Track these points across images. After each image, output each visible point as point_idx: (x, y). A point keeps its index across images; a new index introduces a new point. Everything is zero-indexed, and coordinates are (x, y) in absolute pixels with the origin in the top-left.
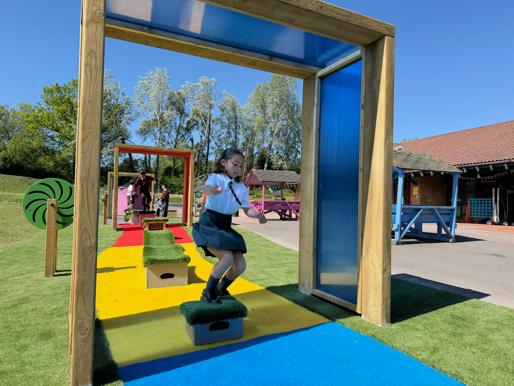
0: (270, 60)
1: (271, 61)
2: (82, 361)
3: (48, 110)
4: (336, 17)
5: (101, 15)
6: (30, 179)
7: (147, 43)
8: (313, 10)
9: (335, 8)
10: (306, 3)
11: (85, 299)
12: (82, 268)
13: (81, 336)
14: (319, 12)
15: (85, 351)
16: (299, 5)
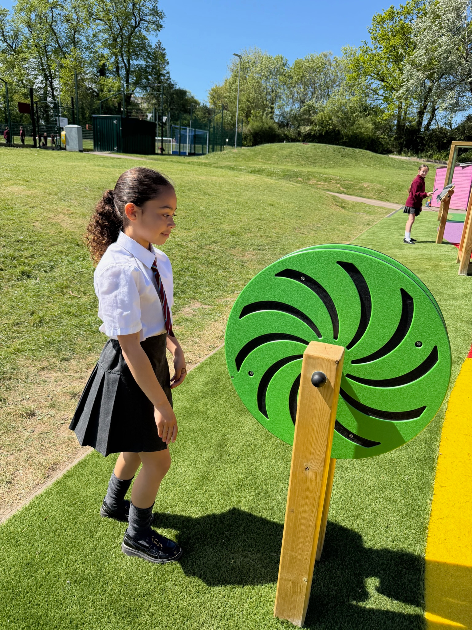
6: (345, 149)
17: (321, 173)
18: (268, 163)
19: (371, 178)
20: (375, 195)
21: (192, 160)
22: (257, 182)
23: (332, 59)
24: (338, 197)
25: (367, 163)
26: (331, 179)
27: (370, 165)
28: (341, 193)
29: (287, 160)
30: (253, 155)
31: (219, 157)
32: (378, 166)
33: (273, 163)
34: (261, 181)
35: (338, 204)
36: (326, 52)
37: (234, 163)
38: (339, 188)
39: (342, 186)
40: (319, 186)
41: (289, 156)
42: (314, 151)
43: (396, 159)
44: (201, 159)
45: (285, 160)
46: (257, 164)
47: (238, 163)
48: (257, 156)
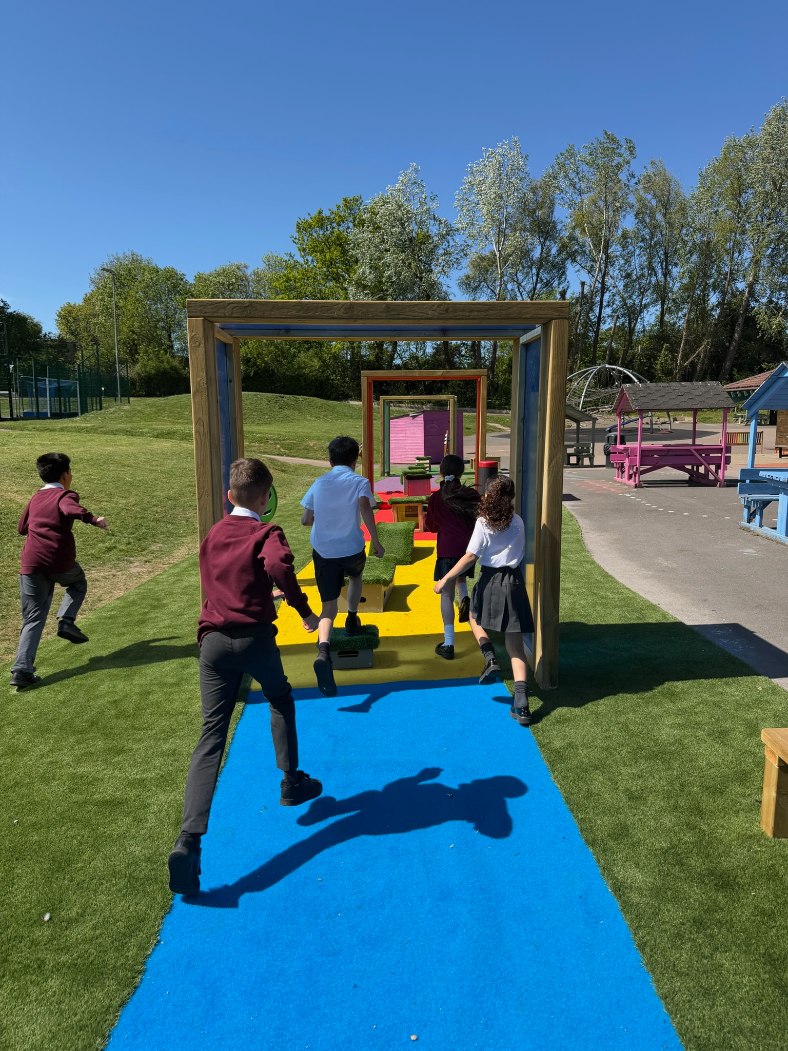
3: (306, 264)
6: (283, 398)
17: (253, 432)
18: (180, 422)
19: (318, 434)
20: (324, 454)
21: (65, 425)
23: (250, 272)
24: (276, 460)
25: (314, 415)
26: (267, 439)
27: (319, 417)
28: (282, 456)
30: (155, 413)
31: (105, 418)
32: (330, 417)
33: (185, 421)
35: (277, 468)
37: (130, 425)
38: (279, 449)
39: (282, 446)
40: (254, 449)
43: (355, 407)
44: (76, 422)
46: (164, 425)
47: (136, 425)
48: (161, 414)
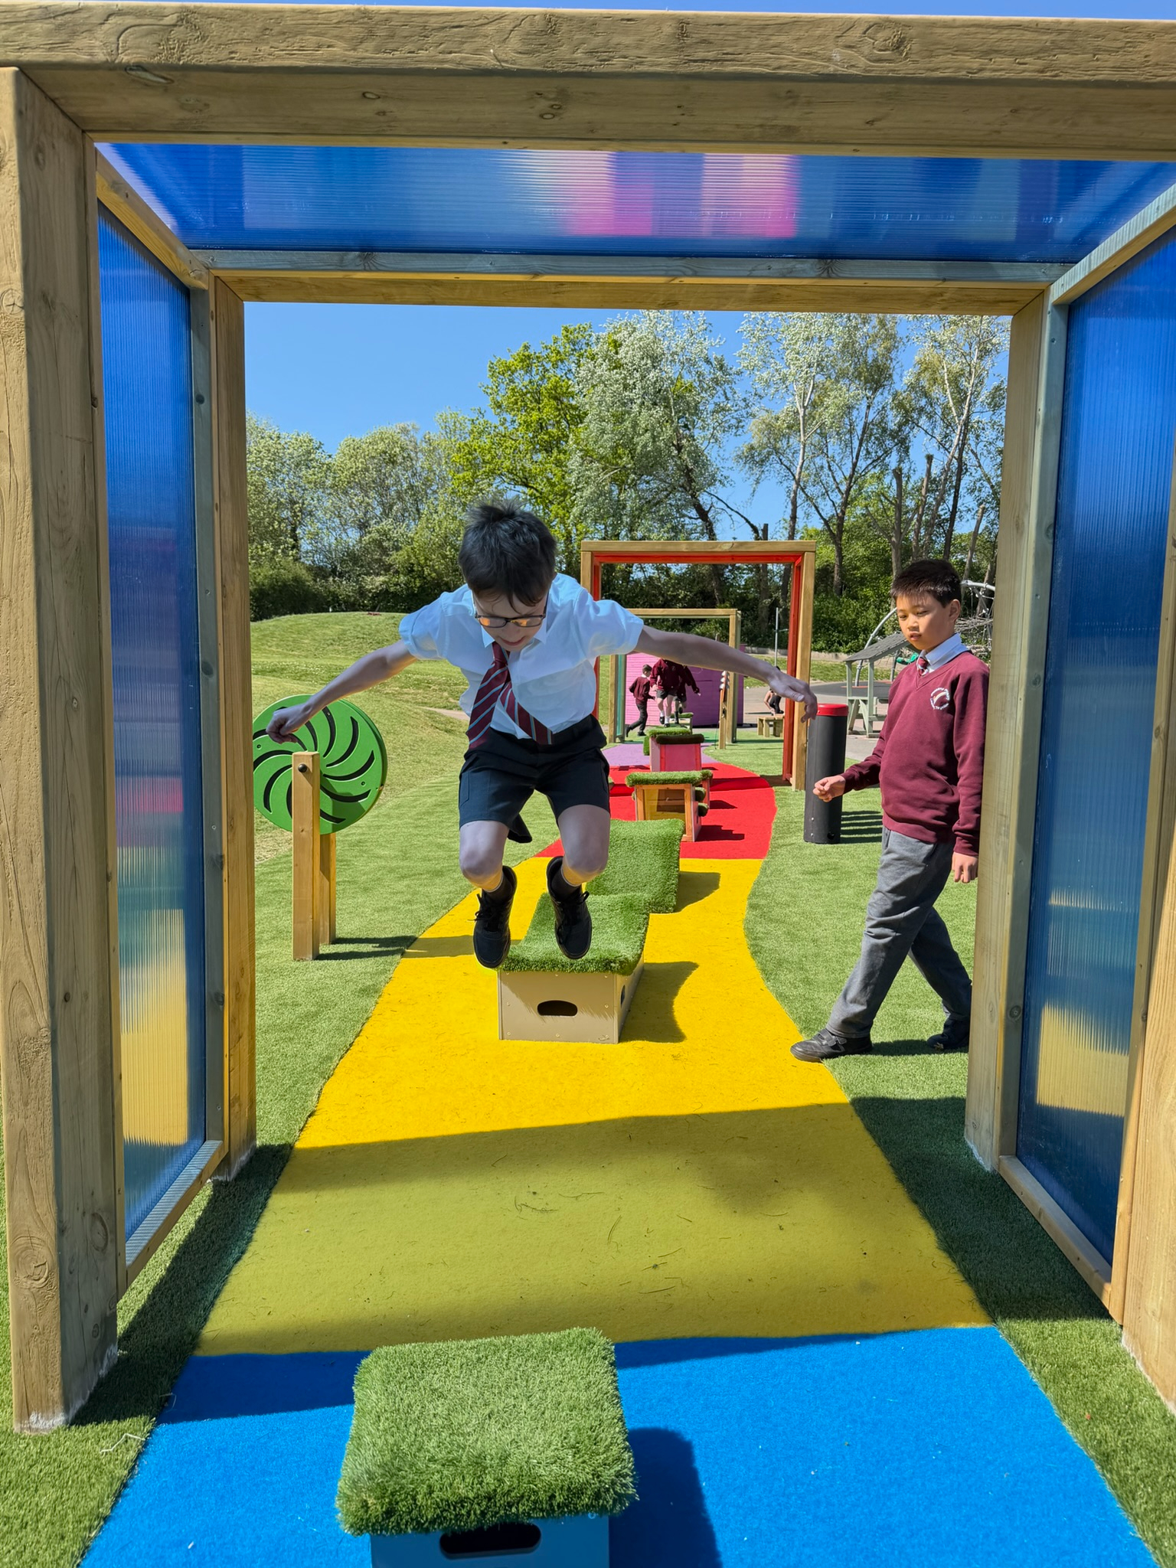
0: (825, 275)
1: (829, 277)
2: (36, 1350)
4: (981, 70)
5: (16, 309)
7: (387, 300)
8: (853, 71)
9: (972, 30)
10: (814, 49)
11: (33, 1183)
12: (17, 1096)
13: (29, 1282)
14: (885, 74)
15: (41, 1324)
16: (779, 68)
18: (294, 655)
22: (269, 689)
23: (419, 438)
24: (439, 714)
26: (429, 683)
28: (451, 709)
29: (336, 647)
33: (303, 653)
34: (277, 687)
35: (439, 726)
36: (409, 424)
38: (446, 698)
39: (451, 694)
40: (406, 697)
41: (340, 638)
42: (393, 629)
45: (331, 647)
46: (269, 658)
48: (268, 641)
